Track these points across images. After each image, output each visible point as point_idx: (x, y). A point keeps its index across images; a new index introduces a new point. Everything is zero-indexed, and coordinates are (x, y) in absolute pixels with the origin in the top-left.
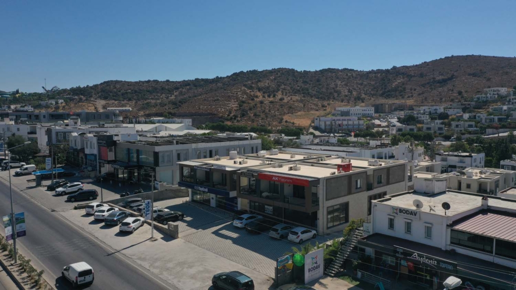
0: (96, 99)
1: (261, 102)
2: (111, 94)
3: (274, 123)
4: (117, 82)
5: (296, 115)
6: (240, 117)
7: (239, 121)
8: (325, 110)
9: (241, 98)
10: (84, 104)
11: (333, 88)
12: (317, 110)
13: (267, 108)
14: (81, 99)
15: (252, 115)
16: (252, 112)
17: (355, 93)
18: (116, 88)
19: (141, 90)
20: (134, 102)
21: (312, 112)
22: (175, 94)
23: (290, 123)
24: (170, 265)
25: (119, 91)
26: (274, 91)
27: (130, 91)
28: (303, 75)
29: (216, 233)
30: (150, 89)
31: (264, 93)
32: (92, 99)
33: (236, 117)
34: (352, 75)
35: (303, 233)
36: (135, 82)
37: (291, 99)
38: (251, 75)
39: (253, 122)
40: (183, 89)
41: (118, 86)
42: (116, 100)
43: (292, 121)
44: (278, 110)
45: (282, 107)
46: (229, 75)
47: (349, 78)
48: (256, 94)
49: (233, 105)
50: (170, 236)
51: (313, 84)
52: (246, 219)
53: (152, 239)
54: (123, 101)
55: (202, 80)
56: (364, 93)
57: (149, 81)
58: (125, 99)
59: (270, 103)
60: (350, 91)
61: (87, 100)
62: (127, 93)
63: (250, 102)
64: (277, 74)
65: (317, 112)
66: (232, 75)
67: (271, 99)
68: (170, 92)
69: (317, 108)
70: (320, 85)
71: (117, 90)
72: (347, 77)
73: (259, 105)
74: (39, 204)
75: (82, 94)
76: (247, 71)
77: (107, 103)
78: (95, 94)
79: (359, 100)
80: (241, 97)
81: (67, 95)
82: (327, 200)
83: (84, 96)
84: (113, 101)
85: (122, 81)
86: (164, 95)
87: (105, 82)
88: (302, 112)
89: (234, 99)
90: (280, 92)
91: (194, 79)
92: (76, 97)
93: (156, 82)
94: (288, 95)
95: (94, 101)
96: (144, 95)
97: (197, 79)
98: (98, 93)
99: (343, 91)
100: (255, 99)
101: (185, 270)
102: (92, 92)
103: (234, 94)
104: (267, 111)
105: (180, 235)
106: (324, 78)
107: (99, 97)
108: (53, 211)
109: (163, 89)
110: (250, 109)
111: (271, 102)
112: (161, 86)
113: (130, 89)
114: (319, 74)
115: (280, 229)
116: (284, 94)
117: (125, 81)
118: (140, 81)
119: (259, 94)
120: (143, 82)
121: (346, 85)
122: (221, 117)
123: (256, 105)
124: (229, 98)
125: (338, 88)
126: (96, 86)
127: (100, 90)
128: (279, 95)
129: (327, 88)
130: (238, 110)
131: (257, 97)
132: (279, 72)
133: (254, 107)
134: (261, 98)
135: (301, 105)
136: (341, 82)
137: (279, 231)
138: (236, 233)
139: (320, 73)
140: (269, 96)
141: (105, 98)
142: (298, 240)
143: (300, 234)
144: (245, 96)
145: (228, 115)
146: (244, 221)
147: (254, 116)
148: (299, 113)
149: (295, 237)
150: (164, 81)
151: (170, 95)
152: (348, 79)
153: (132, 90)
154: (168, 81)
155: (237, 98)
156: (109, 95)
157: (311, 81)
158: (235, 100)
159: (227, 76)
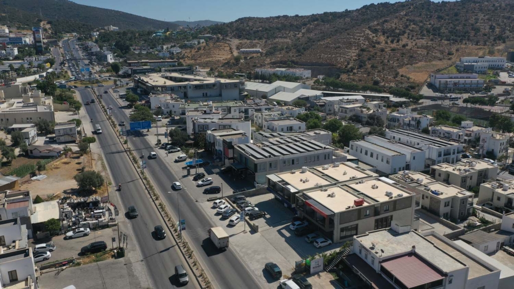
0: (231, 38)
1: (382, 50)
2: (244, 33)
3: (389, 77)
4: (250, 19)
5: (414, 67)
6: (358, 69)
7: (356, 74)
8: (449, 59)
9: (362, 45)
10: (221, 44)
11: (472, 25)
12: (440, 60)
13: (387, 57)
14: (218, 38)
15: (370, 66)
16: (370, 62)
17: (497, 30)
18: (248, 26)
19: (271, 27)
20: (264, 41)
21: (434, 63)
22: (302, 31)
23: (406, 77)
24: (249, 252)
25: (252, 30)
26: (399, 34)
27: (261, 28)
28: (439, 8)
29: (279, 232)
30: (280, 26)
31: (388, 37)
32: (228, 39)
33: (352, 69)
34: (500, 6)
35: (321, 243)
36: (266, 18)
37: (416, 45)
38: (381, 9)
39: (369, 75)
40: (311, 25)
41: (250, 24)
42: (248, 39)
43: (408, 76)
44: (398, 60)
45: (402, 56)
46: (359, 8)
47: (496, 9)
48: (379, 40)
49: (353, 53)
50: (254, 230)
51: (449, 20)
52: (297, 225)
53: (244, 232)
54: (255, 40)
55: (331, 14)
56: (509, 30)
57: (278, 17)
58: (256, 37)
59: (391, 50)
60: (492, 28)
61: (223, 39)
62: (258, 31)
63: (371, 49)
64: (410, 8)
65: (439, 63)
66: (362, 8)
67: (394, 45)
68: (298, 28)
69: (441, 56)
70: (457, 20)
71: (250, 28)
72: (493, 9)
73: (379, 54)
74: (190, 194)
75: (219, 33)
76: (378, 4)
77: (240, 43)
78: (230, 33)
79: (500, 40)
80: (363, 43)
81: (207, 34)
82: (340, 224)
83: (221, 34)
84: (246, 41)
85: (254, 18)
86: (292, 32)
87: (239, 19)
88: (423, 63)
89: (355, 46)
90: (406, 35)
91: (323, 13)
92: (215, 36)
93: (286, 17)
94: (414, 38)
95: (229, 41)
96: (274, 33)
97: (325, 13)
98: (233, 32)
99: (483, 27)
100: (377, 46)
101: (256, 256)
102: (228, 31)
103: (356, 39)
104: (386, 61)
105: (259, 230)
106: (465, 10)
107: (233, 36)
108: (197, 201)
109: (292, 25)
110: (369, 59)
111: (393, 50)
112: (290, 23)
113: (261, 27)
114: (460, 6)
115: (310, 238)
116: (410, 37)
117: (257, 18)
118: (271, 17)
119: (382, 39)
120: (273, 18)
121: (489, 19)
122: (339, 68)
123: (376, 54)
124: (349, 45)
125: (478, 24)
126: (231, 23)
127: (235, 29)
128: (404, 40)
129: (465, 25)
130: (356, 60)
131: (379, 43)
132: (413, 5)
133: (373, 57)
134: (383, 45)
135: (425, 52)
136: (484, 16)
137: (310, 239)
138: (290, 233)
139: (461, 4)
140: (392, 42)
141: (239, 37)
142: (318, 247)
143: (319, 243)
144: (367, 43)
145: (346, 67)
146: (295, 226)
147: (371, 67)
148: (420, 64)
149: (317, 244)
150: (293, 17)
151: (297, 33)
152: (493, 11)
153: (263, 28)
154: (297, 16)
155: (359, 45)
156: (243, 33)
157: (448, 15)
158: (356, 48)
159: (357, 10)
